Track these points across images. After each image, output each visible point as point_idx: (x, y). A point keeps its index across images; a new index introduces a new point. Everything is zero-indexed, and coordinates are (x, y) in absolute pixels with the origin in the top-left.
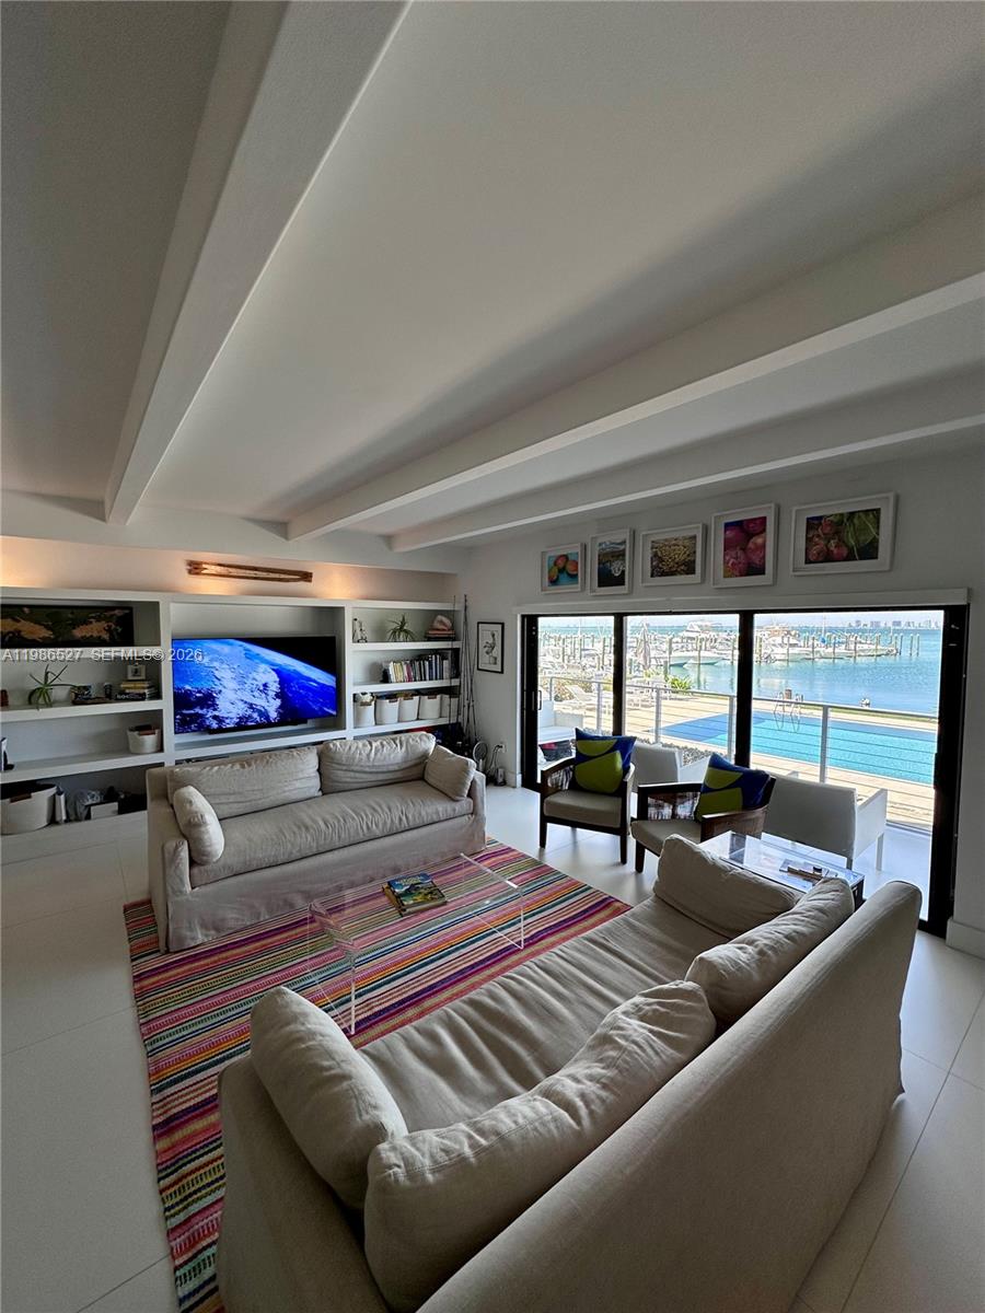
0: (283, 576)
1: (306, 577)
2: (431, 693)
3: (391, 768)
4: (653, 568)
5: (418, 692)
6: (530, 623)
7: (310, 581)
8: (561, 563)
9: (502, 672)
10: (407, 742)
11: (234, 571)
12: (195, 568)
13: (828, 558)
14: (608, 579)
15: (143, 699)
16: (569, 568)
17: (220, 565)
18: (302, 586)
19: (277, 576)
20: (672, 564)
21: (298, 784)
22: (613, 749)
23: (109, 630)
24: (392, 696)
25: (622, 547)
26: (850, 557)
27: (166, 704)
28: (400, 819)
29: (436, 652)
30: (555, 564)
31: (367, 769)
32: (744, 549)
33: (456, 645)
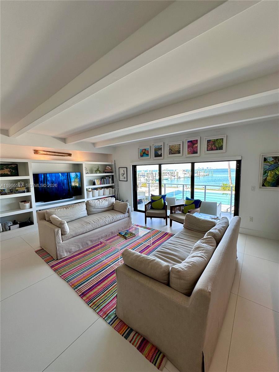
0: (63, 155)
1: (70, 155)
2: (107, 187)
3: (105, 207)
4: (169, 152)
5: (102, 188)
6: (134, 167)
7: (71, 156)
8: (144, 151)
9: (127, 181)
10: (108, 200)
11: (48, 153)
12: (36, 152)
13: (212, 149)
14: (157, 155)
15: (25, 192)
16: (146, 152)
17: (44, 151)
18: (69, 157)
19: (61, 154)
20: (175, 151)
21: (82, 213)
22: (161, 198)
23: (10, 171)
24: (96, 189)
25: (161, 147)
26: (217, 149)
27: (32, 194)
28: (112, 219)
29: (107, 176)
30: (142, 151)
31: (99, 208)
32: (192, 148)
33: (113, 174)
